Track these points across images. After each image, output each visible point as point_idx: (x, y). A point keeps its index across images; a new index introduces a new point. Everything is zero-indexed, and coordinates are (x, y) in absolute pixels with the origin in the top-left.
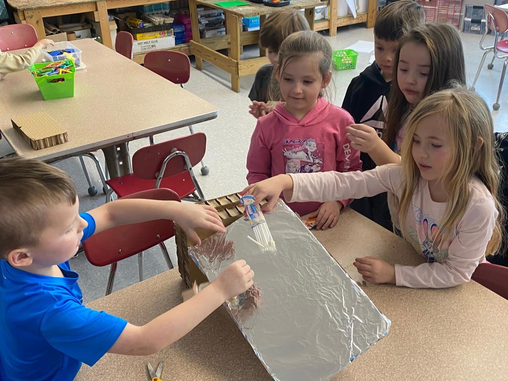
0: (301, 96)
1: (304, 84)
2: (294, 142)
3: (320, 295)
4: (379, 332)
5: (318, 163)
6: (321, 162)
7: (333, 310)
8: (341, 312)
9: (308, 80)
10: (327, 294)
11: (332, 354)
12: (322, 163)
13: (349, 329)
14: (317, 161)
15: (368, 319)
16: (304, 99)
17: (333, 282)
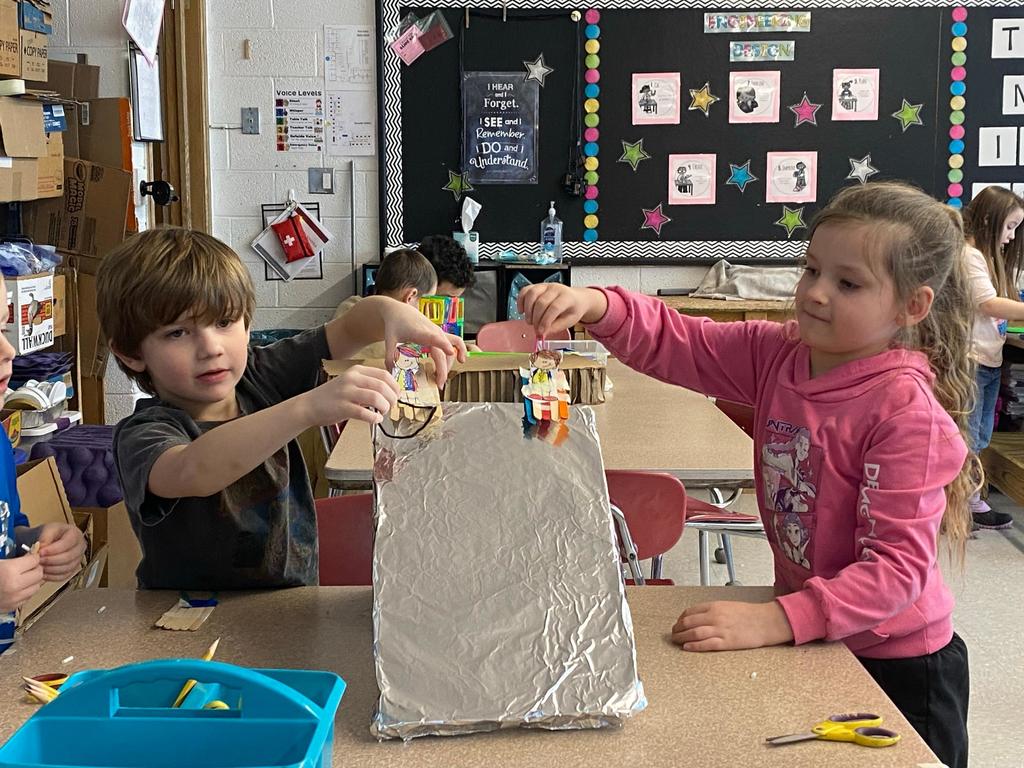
0: (822, 312)
1: (840, 288)
2: (777, 428)
3: (549, 591)
4: (614, 702)
5: (805, 493)
6: (811, 494)
7: (557, 626)
8: (568, 637)
9: (849, 277)
10: (564, 598)
11: (503, 687)
12: (813, 496)
13: (563, 669)
14: (803, 487)
15: (607, 675)
16: (828, 322)
17: (589, 586)
